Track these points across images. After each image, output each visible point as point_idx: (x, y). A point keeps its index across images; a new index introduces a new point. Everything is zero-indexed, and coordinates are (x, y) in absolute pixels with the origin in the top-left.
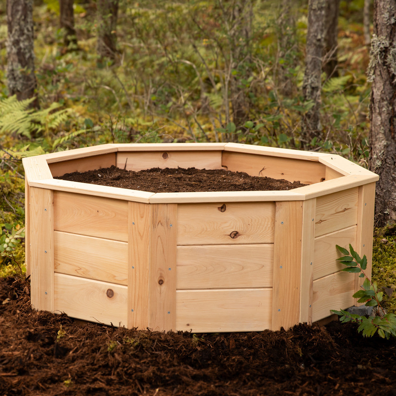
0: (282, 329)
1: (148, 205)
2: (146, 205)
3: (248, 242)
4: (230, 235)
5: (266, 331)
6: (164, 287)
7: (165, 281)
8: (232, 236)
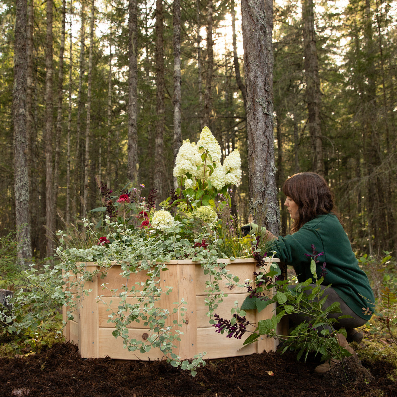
0: (265, 351)
1: (176, 266)
2: (174, 266)
3: (239, 292)
4: (228, 287)
5: (254, 354)
6: (189, 325)
7: (190, 321)
8: (230, 288)
